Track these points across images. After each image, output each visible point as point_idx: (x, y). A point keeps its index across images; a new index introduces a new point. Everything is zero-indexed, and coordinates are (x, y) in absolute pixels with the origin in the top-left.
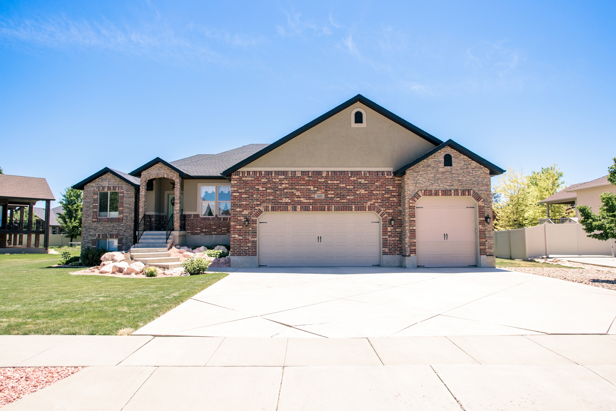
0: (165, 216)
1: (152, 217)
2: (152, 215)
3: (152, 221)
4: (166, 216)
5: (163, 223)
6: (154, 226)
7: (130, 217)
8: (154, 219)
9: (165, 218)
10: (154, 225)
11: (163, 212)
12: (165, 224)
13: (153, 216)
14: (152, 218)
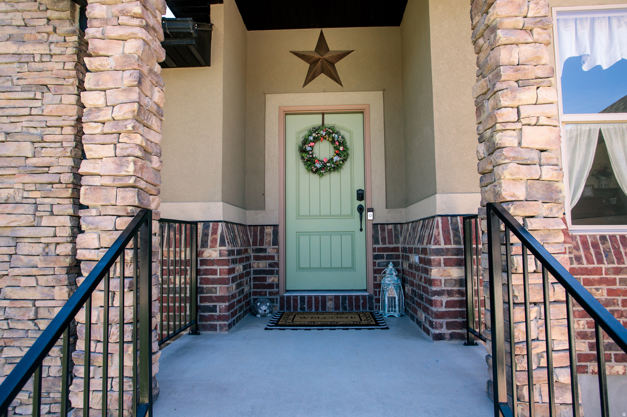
0: (269, 230)
1: (205, 235)
2: (206, 223)
3: (204, 262)
4: (275, 226)
5: (262, 265)
6: (221, 299)
7: (36, 240)
8: (218, 248)
9: (269, 238)
10: (220, 291)
11: (262, 206)
12: (271, 273)
13: (215, 232)
14: (204, 244)
